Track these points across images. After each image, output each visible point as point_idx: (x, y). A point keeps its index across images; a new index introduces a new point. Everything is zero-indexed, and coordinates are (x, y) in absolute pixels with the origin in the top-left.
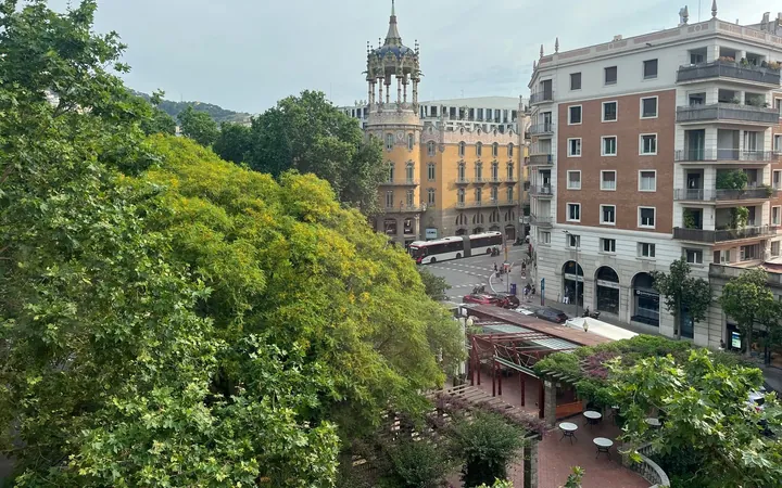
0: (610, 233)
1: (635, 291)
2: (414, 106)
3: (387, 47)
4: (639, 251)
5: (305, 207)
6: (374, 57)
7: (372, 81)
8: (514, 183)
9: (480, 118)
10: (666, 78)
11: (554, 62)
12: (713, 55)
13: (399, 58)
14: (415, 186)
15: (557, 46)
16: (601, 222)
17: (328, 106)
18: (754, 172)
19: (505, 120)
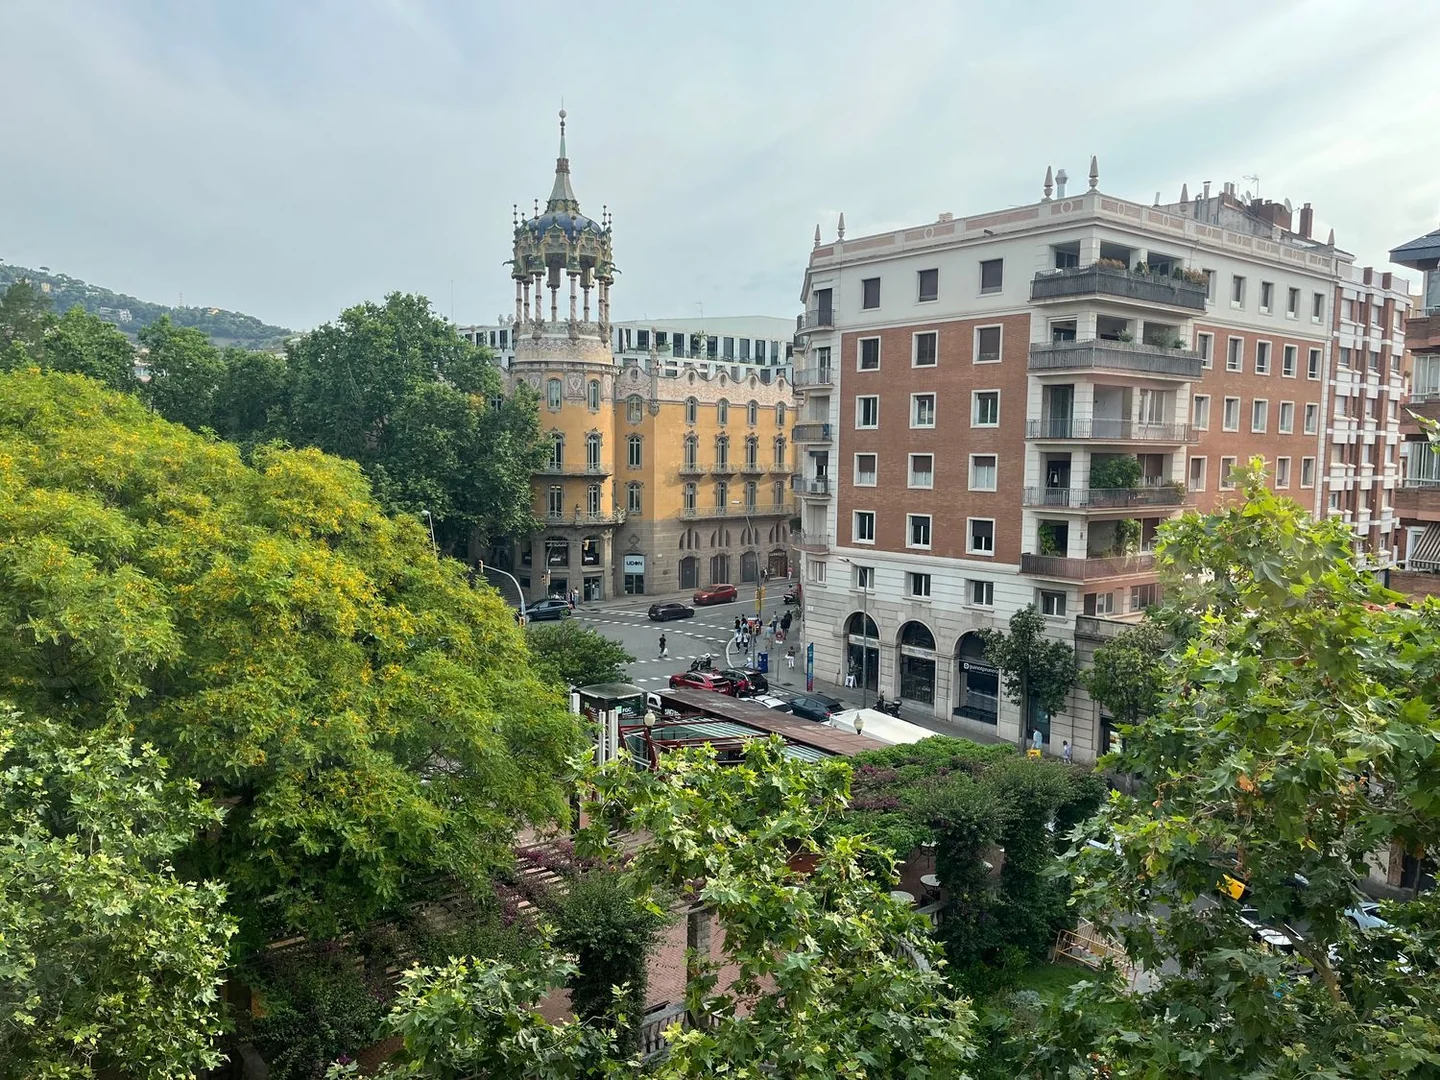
0: (923, 564)
1: (961, 664)
2: (603, 328)
3: (551, 215)
4: (967, 594)
5: (288, 510)
6: (528, 234)
7: (522, 279)
8: (785, 475)
9: (729, 356)
10: (1015, 294)
11: (837, 257)
12: (1090, 256)
13: (572, 238)
14: (603, 478)
15: (841, 229)
16: (909, 543)
17: (436, 324)
18: (1157, 461)
19: (774, 360)
